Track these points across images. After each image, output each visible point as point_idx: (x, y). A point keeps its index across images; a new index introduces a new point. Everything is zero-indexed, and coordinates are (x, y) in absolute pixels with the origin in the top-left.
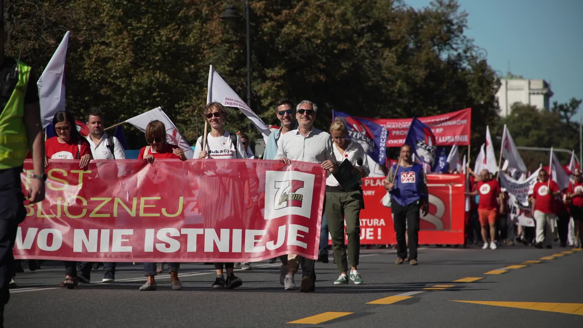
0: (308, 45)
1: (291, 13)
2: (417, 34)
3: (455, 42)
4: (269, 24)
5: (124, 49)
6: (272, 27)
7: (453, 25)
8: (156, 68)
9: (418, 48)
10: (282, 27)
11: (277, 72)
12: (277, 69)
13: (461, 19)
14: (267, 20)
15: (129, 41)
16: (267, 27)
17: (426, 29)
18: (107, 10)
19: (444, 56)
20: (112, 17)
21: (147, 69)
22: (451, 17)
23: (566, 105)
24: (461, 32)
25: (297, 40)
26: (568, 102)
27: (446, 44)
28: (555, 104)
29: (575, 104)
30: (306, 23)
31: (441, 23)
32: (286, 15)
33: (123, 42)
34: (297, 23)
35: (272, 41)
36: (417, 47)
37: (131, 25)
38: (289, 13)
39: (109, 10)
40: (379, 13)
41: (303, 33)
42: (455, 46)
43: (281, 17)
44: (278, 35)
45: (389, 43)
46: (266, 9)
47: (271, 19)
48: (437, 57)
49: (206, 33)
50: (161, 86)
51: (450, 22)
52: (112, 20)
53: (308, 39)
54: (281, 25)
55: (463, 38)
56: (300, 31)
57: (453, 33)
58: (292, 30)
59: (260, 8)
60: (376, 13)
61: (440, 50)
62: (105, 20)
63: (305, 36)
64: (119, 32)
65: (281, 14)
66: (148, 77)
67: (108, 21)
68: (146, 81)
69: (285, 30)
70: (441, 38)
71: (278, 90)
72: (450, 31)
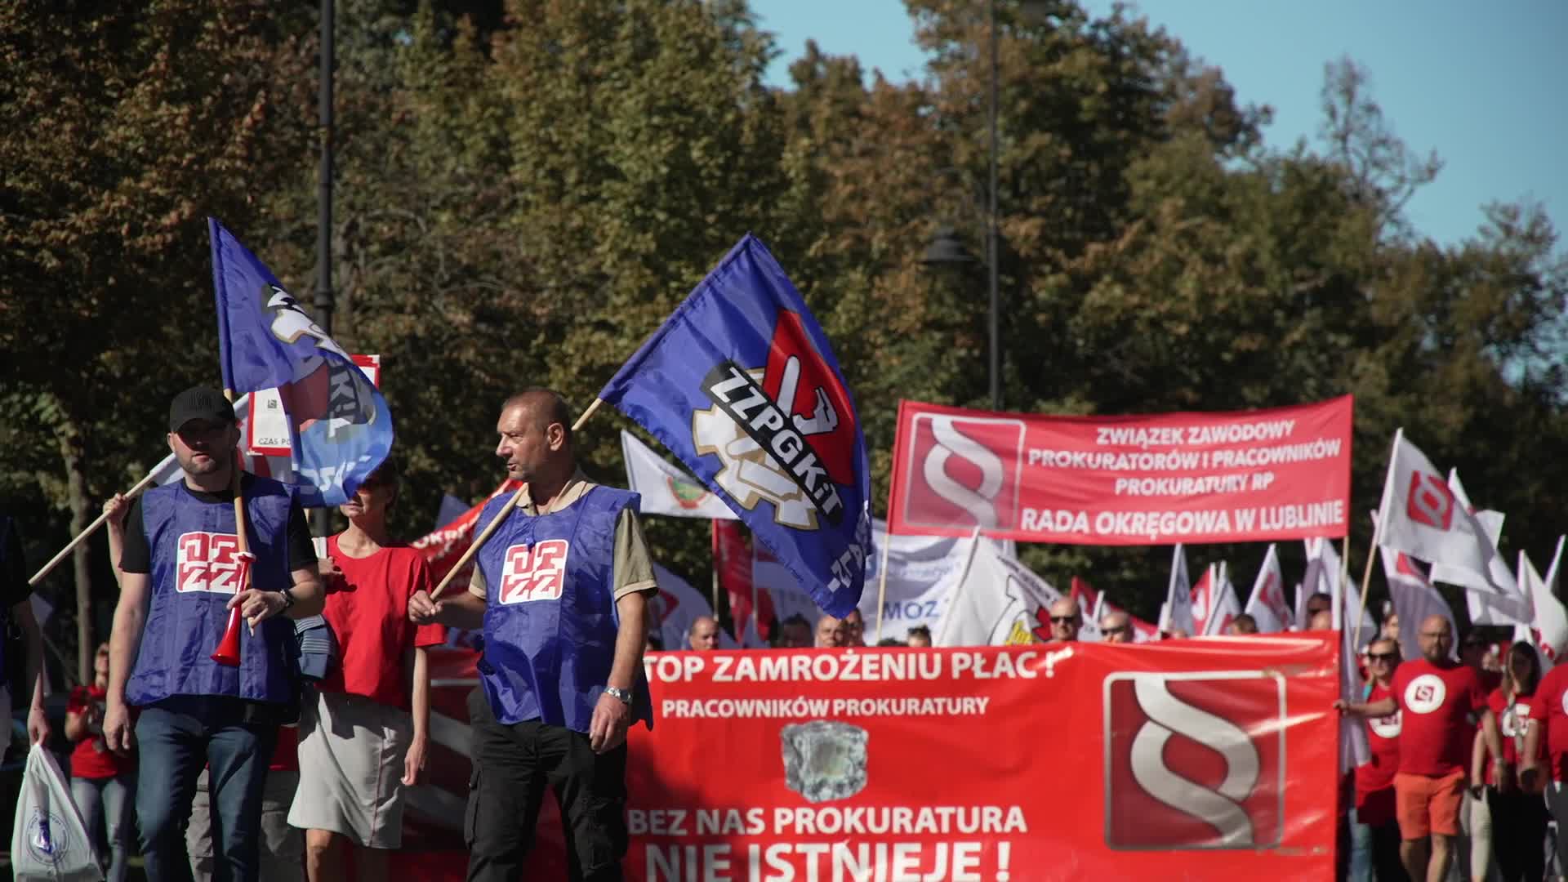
0: (1153, 337)
1: (1111, 250)
2: (1443, 314)
3: (1542, 333)
4: (1051, 280)
6: (1059, 286)
7: (1539, 288)
9: (1447, 350)
10: (1087, 289)
12: (1070, 402)
13: (1561, 272)
14: (1047, 268)
16: (1046, 287)
17: (1467, 297)
18: (612, 234)
19: (1514, 372)
20: (627, 254)
22: (1536, 266)
24: (1561, 306)
25: (1126, 325)
27: (1517, 340)
30: (1150, 279)
31: (1508, 282)
32: (1097, 258)
34: (1125, 279)
35: (1058, 326)
36: (1444, 346)
37: (678, 277)
38: (1106, 252)
39: (618, 235)
40: (1345, 255)
41: (1142, 307)
42: (1542, 346)
43: (1084, 263)
44: (1074, 310)
45: (1369, 336)
46: (1044, 239)
47: (1056, 268)
48: (1496, 376)
49: (882, 302)
51: (1533, 281)
52: (627, 263)
53: (1154, 323)
54: (1083, 283)
56: (1135, 300)
57: (1539, 310)
58: (1113, 298)
59: (1027, 237)
60: (1335, 253)
61: (1503, 356)
62: (609, 262)
63: (1146, 314)
65: (1082, 253)
67: (614, 265)
69: (1094, 297)
70: (1508, 324)
72: (1531, 305)
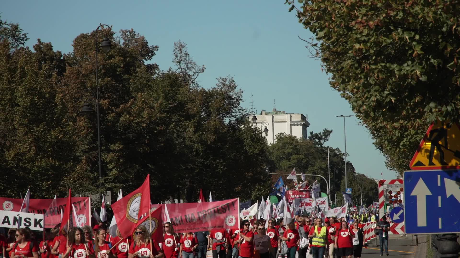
0: (136, 127)
1: (126, 107)
2: (207, 107)
3: (234, 111)
4: (111, 115)
5: (29, 144)
6: (113, 116)
7: (233, 99)
8: (49, 157)
10: (120, 116)
11: (117, 146)
12: (117, 145)
13: (238, 95)
14: (110, 112)
15: (32, 139)
16: (110, 116)
17: (214, 104)
18: (18, 119)
19: (226, 121)
21: (44, 157)
22: (232, 94)
23: (320, 134)
24: (239, 104)
25: (130, 124)
26: (322, 132)
27: (227, 113)
28: (311, 133)
29: (327, 133)
30: (135, 113)
31: (224, 99)
32: (122, 108)
33: (29, 141)
34: (129, 113)
35: (114, 126)
36: (208, 115)
37: (33, 129)
38: (124, 107)
39: (19, 120)
40: (182, 97)
42: (234, 114)
43: (119, 110)
44: (117, 122)
45: (188, 117)
46: (110, 104)
47: (113, 112)
48: (221, 122)
49: (76, 129)
50: (53, 167)
51: (231, 98)
52: (21, 126)
53: (137, 123)
54: (119, 115)
55: (240, 108)
56: (132, 118)
57: (233, 105)
58: (127, 118)
59: (105, 104)
60: (179, 97)
61: (223, 117)
62: (17, 126)
63: (135, 121)
64: (26, 134)
65: (119, 107)
66: (45, 162)
68: (43, 164)
69: (122, 118)
70: (225, 109)
71: (119, 159)
72: (230, 104)
